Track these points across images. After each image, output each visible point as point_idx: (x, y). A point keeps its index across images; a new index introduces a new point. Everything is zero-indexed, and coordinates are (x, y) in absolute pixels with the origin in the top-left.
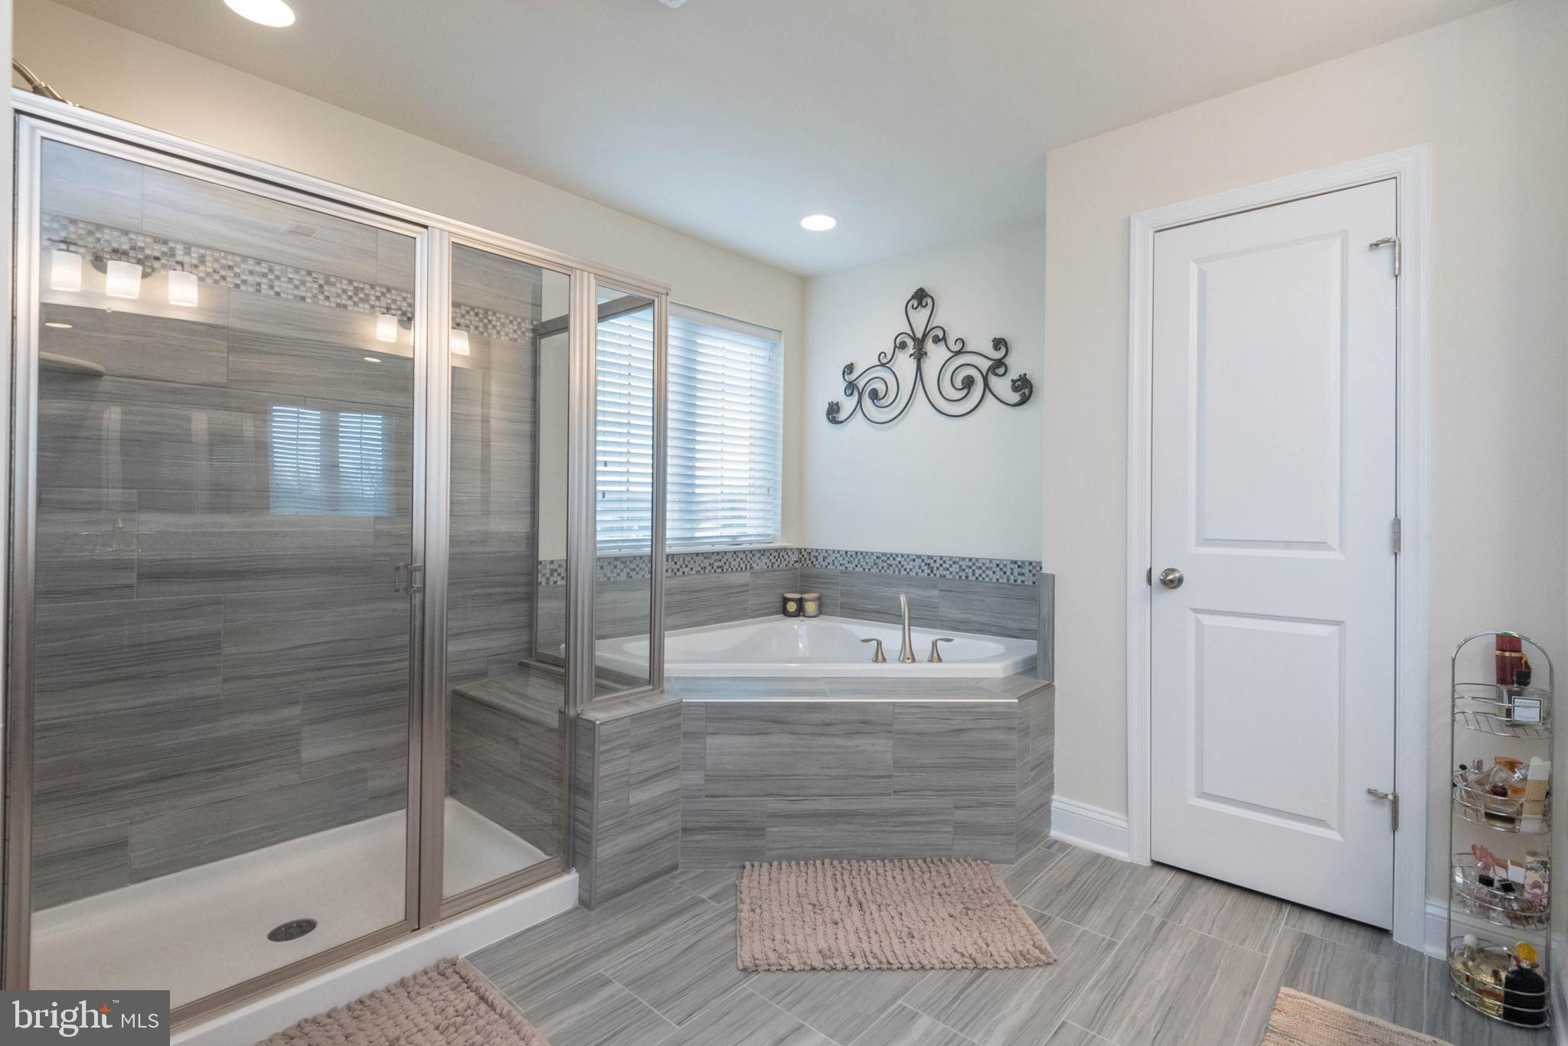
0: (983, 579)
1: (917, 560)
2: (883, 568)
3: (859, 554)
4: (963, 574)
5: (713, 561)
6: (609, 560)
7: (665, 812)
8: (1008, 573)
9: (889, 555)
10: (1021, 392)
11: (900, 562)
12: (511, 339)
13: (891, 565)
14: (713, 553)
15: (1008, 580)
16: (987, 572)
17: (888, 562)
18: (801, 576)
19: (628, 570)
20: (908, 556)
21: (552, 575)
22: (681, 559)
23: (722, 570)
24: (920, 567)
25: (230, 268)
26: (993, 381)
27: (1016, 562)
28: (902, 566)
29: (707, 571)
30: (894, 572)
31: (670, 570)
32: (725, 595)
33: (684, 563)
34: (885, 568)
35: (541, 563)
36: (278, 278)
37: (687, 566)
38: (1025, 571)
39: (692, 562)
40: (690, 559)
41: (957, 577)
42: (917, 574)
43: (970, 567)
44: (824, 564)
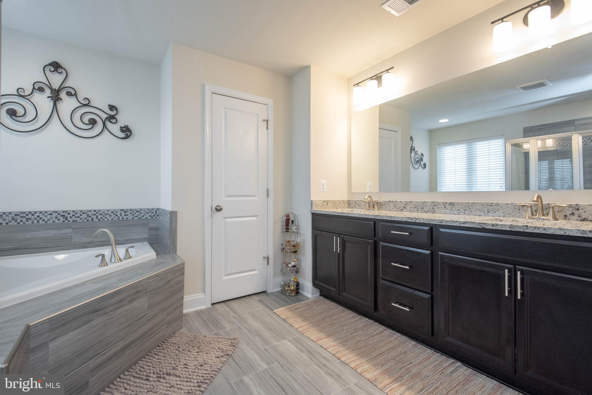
0: (103, 219)
1: (54, 214)
4: (90, 219)
8: (119, 215)
9: (28, 213)
10: (125, 133)
11: (38, 216)
13: (30, 218)
15: (119, 219)
16: (106, 216)
17: (27, 217)
20: (46, 212)
24: (56, 218)
26: (108, 124)
27: (123, 210)
28: (41, 218)
30: (32, 222)
34: (25, 220)
38: (128, 213)
41: (86, 220)
42: (54, 222)
43: (95, 215)
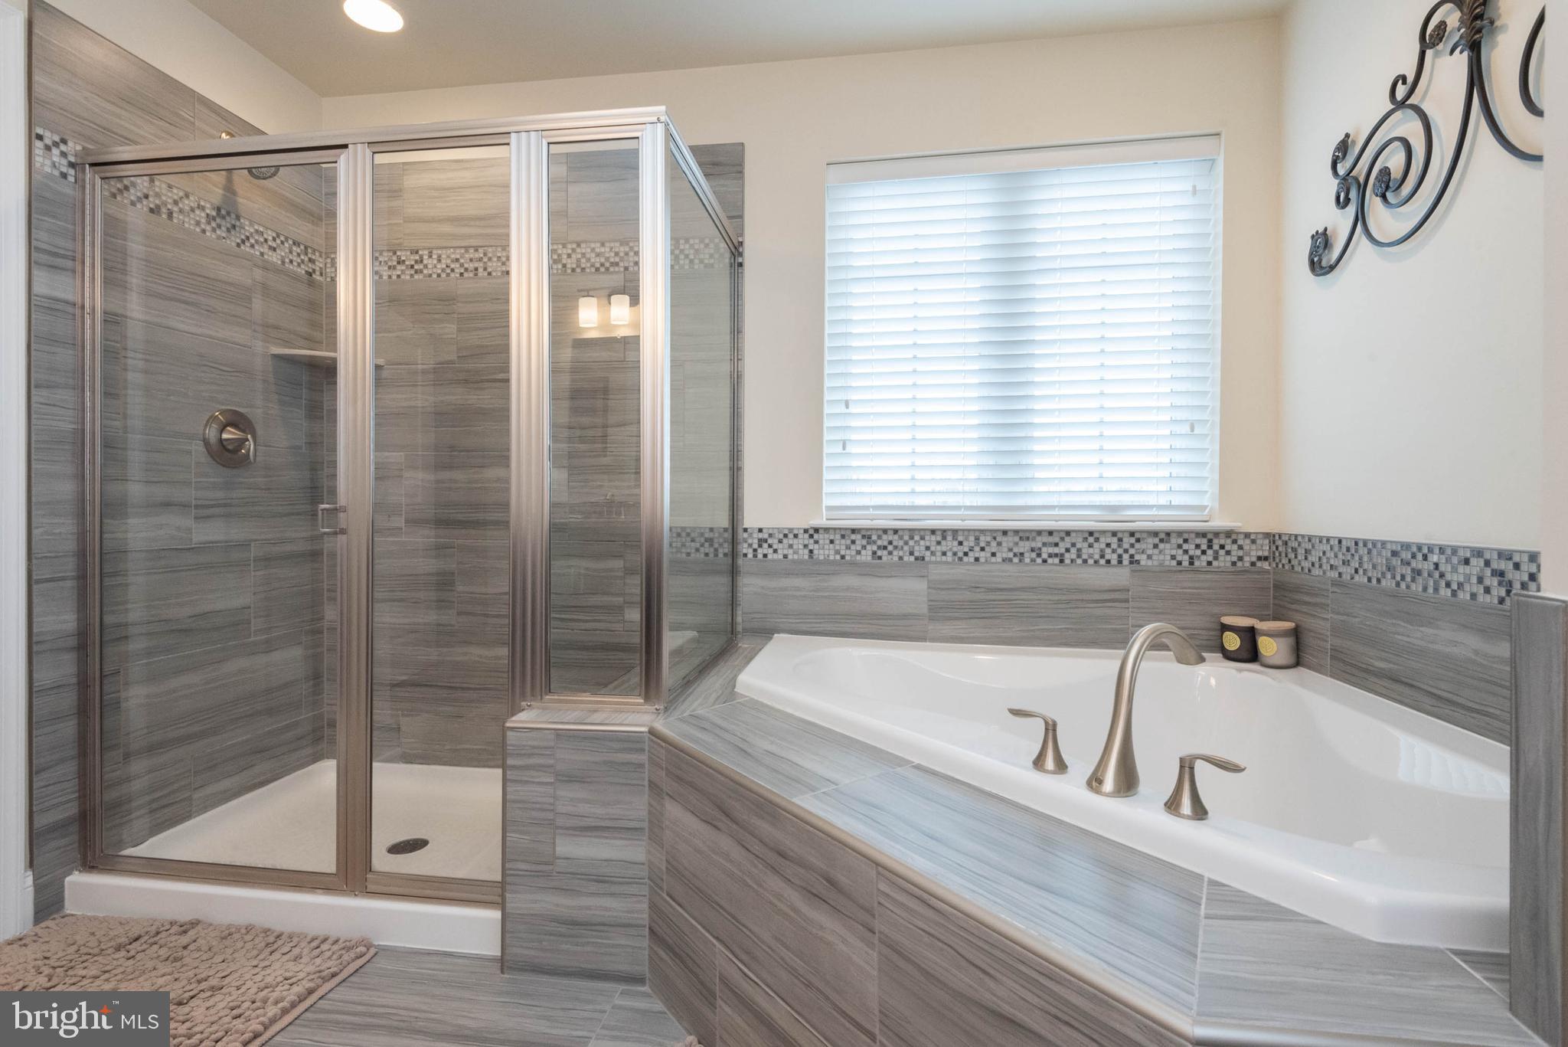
1: (1474, 561)
2: (1403, 577)
3: (1361, 544)
5: (1040, 545)
6: (843, 533)
7: (615, 889)
9: (1414, 549)
11: (1437, 566)
12: (706, 266)
13: (1419, 573)
14: (1039, 533)
17: (1414, 564)
18: (1276, 586)
19: (875, 548)
20: (1455, 550)
21: (760, 546)
22: (972, 538)
23: (1062, 561)
24: (1481, 579)
25: (457, 260)
28: (1442, 575)
29: (1027, 560)
30: (1425, 589)
31: (949, 554)
32: (1069, 602)
33: (978, 544)
34: (1408, 579)
35: (745, 530)
36: (490, 259)
37: (983, 549)
39: (994, 544)
40: (989, 539)
42: (1473, 596)
44: (1306, 565)
